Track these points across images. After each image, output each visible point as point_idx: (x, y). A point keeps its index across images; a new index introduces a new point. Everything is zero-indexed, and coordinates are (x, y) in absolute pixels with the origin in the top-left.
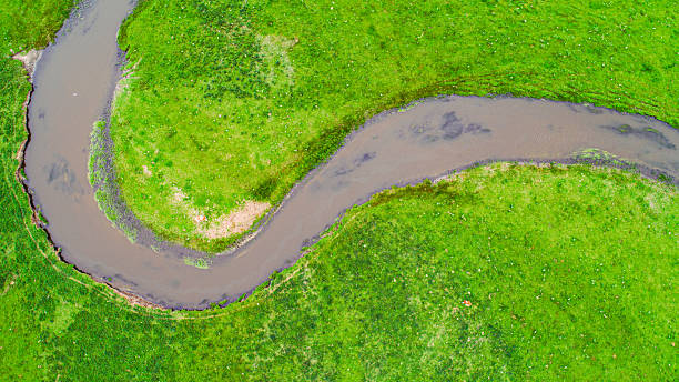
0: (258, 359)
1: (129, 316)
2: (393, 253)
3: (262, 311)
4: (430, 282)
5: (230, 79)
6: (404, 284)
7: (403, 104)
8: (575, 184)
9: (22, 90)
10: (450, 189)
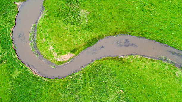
0: (64, 94)
1: (33, 77)
2: (104, 74)
3: (67, 82)
4: (113, 83)
5: (70, 20)
6: (106, 83)
7: (115, 35)
8: (157, 65)
9: (16, 12)
10: (123, 60)
